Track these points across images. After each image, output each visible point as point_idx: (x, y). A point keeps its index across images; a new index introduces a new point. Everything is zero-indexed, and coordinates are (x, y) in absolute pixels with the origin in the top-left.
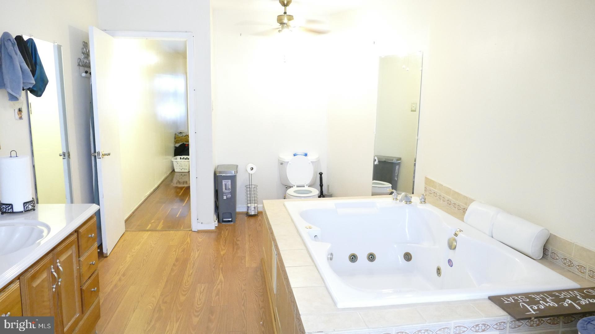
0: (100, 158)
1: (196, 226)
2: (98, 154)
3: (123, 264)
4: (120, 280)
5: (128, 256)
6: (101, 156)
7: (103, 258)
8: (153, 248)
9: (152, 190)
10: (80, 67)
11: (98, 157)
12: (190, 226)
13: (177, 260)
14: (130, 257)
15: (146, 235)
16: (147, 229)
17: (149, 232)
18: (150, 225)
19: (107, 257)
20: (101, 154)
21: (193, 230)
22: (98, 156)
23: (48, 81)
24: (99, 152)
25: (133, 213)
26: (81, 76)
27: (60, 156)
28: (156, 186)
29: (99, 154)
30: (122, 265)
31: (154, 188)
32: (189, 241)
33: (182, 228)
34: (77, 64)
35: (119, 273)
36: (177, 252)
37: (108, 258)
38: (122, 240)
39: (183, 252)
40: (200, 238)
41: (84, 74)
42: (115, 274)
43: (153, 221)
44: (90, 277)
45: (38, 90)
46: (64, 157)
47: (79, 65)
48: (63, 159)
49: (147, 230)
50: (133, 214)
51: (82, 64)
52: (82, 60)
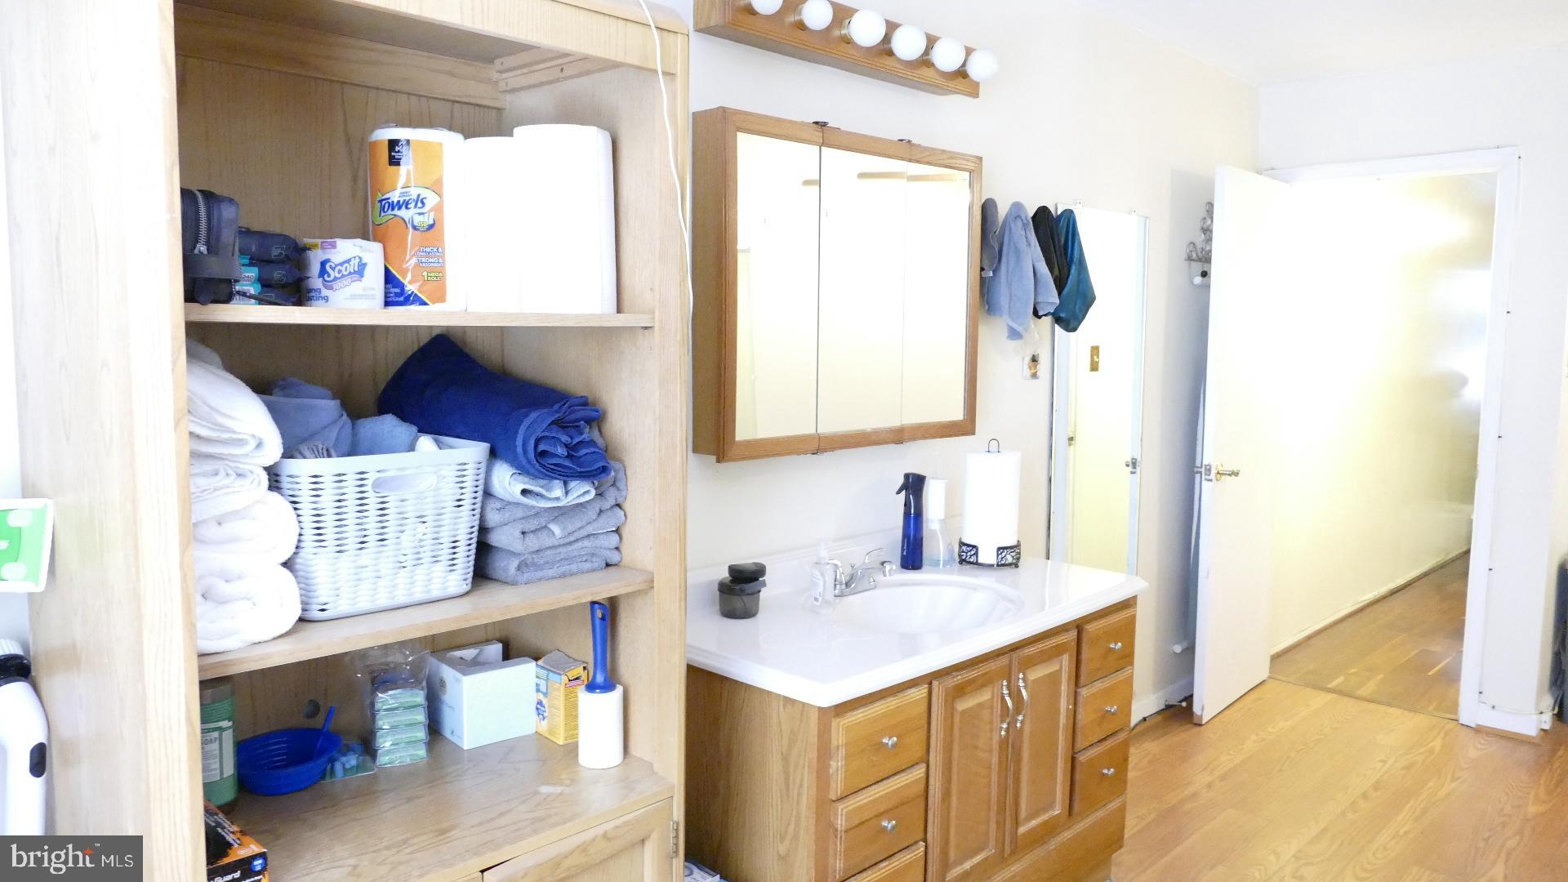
0: (1210, 480)
1: (1471, 711)
2: (1206, 469)
3: (1231, 752)
4: (1209, 786)
5: (1253, 737)
6: (1212, 476)
7: (1190, 726)
8: (1322, 737)
9: (1383, 590)
10: (1192, 263)
11: (1207, 477)
12: (1454, 707)
13: (1377, 786)
14: (1255, 741)
15: (1321, 699)
16: (1330, 686)
17: (1331, 696)
18: (1340, 679)
19: (1201, 725)
20: (1214, 472)
21: (1463, 720)
22: (1206, 475)
23: (1094, 299)
24: (1210, 465)
25: (1309, 638)
26: (1192, 283)
27: (1128, 466)
28: (1401, 581)
29: (1210, 470)
30: (1231, 755)
31: (1392, 585)
32: (1438, 749)
33: (1431, 708)
34: (1185, 256)
35: (1213, 770)
36: (1388, 765)
37: (1202, 728)
38: (1253, 696)
39: (1404, 772)
40: (1474, 749)
41: (1198, 280)
42: (1205, 769)
43: (1353, 670)
44: (1104, 739)
45: (1069, 317)
46: (1134, 470)
47: (1190, 259)
48: (1132, 473)
49: (1329, 688)
50: (1306, 640)
51: (1197, 255)
52: (1199, 246)
